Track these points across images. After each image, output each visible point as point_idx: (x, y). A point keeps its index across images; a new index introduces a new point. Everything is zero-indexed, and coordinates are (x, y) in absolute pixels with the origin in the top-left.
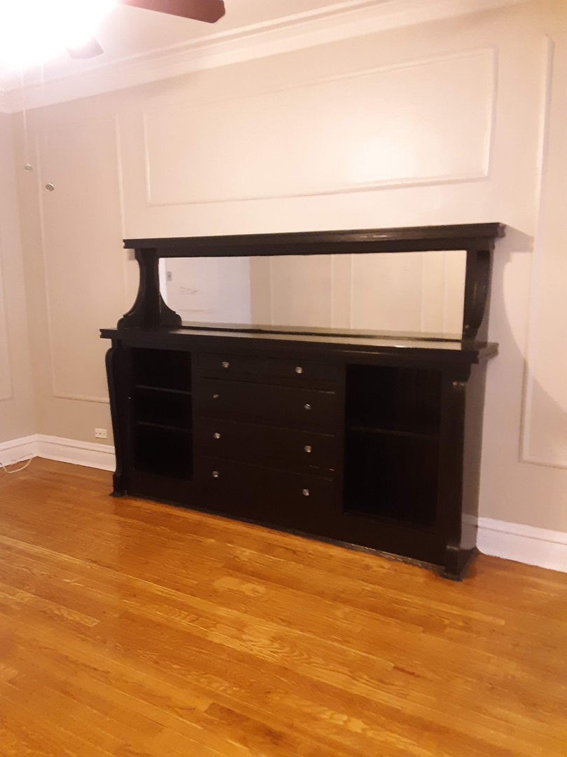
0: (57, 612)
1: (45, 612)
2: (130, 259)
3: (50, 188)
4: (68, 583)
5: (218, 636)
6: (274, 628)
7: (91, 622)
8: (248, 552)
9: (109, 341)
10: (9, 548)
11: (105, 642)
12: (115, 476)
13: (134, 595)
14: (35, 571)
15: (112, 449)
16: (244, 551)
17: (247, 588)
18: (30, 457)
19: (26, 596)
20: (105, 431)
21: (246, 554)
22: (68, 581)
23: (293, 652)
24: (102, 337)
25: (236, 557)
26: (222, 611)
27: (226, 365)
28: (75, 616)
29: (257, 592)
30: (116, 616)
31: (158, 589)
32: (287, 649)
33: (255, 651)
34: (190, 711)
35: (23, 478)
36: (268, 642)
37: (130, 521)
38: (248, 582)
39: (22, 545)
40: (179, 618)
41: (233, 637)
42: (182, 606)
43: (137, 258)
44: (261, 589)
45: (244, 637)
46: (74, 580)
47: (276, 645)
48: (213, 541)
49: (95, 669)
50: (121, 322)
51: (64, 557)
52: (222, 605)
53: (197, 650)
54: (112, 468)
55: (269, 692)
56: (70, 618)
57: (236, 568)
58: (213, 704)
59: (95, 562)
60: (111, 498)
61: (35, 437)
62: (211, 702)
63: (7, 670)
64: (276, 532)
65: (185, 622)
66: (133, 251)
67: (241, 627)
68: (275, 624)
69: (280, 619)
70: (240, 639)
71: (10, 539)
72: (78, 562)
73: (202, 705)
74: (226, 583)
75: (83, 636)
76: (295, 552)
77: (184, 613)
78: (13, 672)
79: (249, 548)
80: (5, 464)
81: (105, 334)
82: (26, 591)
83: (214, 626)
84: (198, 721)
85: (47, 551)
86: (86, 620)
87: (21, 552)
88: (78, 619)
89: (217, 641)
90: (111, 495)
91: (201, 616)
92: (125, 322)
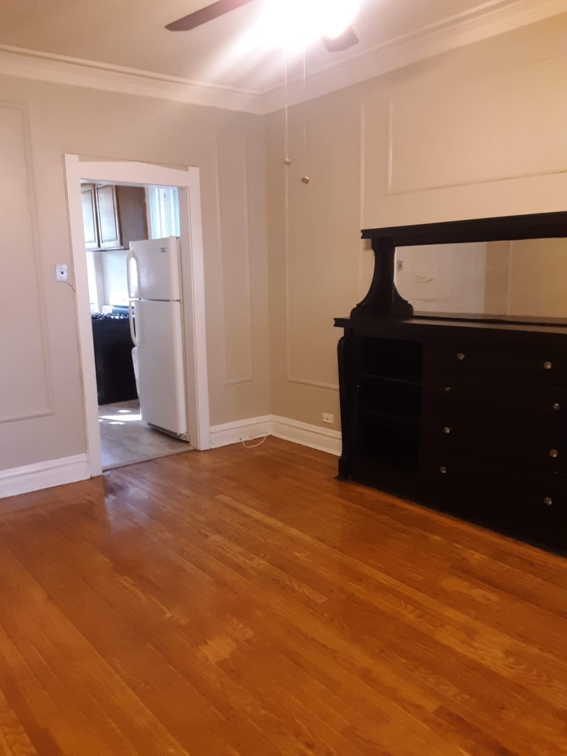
0: (288, 583)
1: (278, 581)
2: (366, 249)
3: (305, 181)
4: (299, 557)
5: (446, 637)
6: (507, 641)
7: (320, 599)
8: (477, 556)
9: (342, 330)
10: (246, 516)
11: (332, 620)
12: (341, 460)
13: (360, 579)
14: (269, 541)
15: (339, 434)
16: (474, 555)
17: (478, 593)
18: (265, 435)
19: (260, 563)
20: (331, 416)
21: (476, 558)
22: (298, 555)
23: (532, 671)
24: (335, 325)
25: (464, 558)
26: (450, 613)
27: (462, 357)
28: (305, 590)
29: (490, 600)
30: (342, 596)
31: (382, 578)
32: (524, 667)
33: (487, 662)
34: (418, 708)
35: (258, 453)
36: (501, 655)
37: (356, 506)
38: (479, 587)
39: (258, 515)
40: (404, 612)
41: (463, 642)
42: (408, 600)
43: (373, 247)
44: (494, 597)
45: (475, 644)
46: (303, 555)
47: (511, 660)
48: (438, 538)
49: (324, 646)
50: (354, 311)
51: (294, 532)
52: (451, 606)
53: (425, 647)
54: (338, 453)
55: (503, 708)
56: (301, 591)
57: (465, 571)
58: (442, 707)
59: (323, 541)
60: (336, 481)
61: (270, 417)
62: (440, 704)
63: (244, 630)
64: (510, 539)
65: (411, 617)
66: (369, 241)
67: (471, 634)
68: (509, 637)
69: (516, 633)
70: (470, 646)
71: (247, 508)
72: (307, 538)
73: (431, 705)
74: (454, 584)
75: (311, 611)
76: (532, 565)
77: (410, 608)
78: (250, 634)
79: (479, 552)
80: (243, 440)
81: (339, 322)
82: (262, 558)
83: (442, 626)
84: (426, 721)
85: (279, 524)
86: (315, 595)
87: (257, 521)
88: (307, 593)
89: (444, 642)
90: (336, 478)
91: (427, 614)
92: (358, 311)
